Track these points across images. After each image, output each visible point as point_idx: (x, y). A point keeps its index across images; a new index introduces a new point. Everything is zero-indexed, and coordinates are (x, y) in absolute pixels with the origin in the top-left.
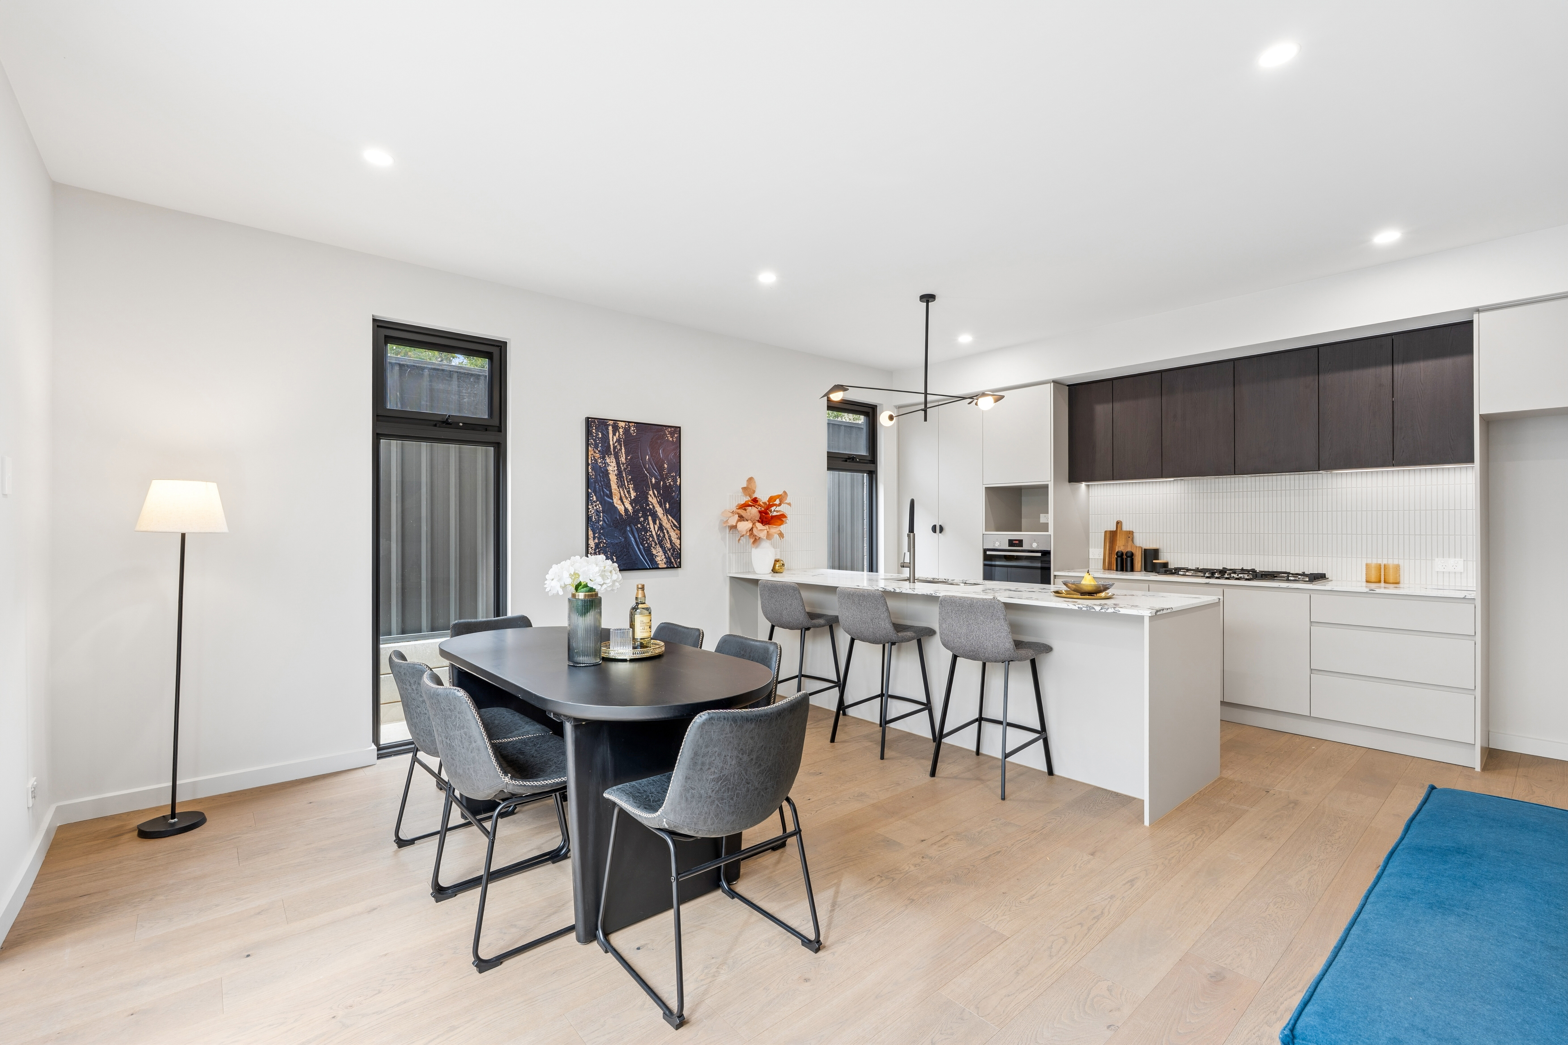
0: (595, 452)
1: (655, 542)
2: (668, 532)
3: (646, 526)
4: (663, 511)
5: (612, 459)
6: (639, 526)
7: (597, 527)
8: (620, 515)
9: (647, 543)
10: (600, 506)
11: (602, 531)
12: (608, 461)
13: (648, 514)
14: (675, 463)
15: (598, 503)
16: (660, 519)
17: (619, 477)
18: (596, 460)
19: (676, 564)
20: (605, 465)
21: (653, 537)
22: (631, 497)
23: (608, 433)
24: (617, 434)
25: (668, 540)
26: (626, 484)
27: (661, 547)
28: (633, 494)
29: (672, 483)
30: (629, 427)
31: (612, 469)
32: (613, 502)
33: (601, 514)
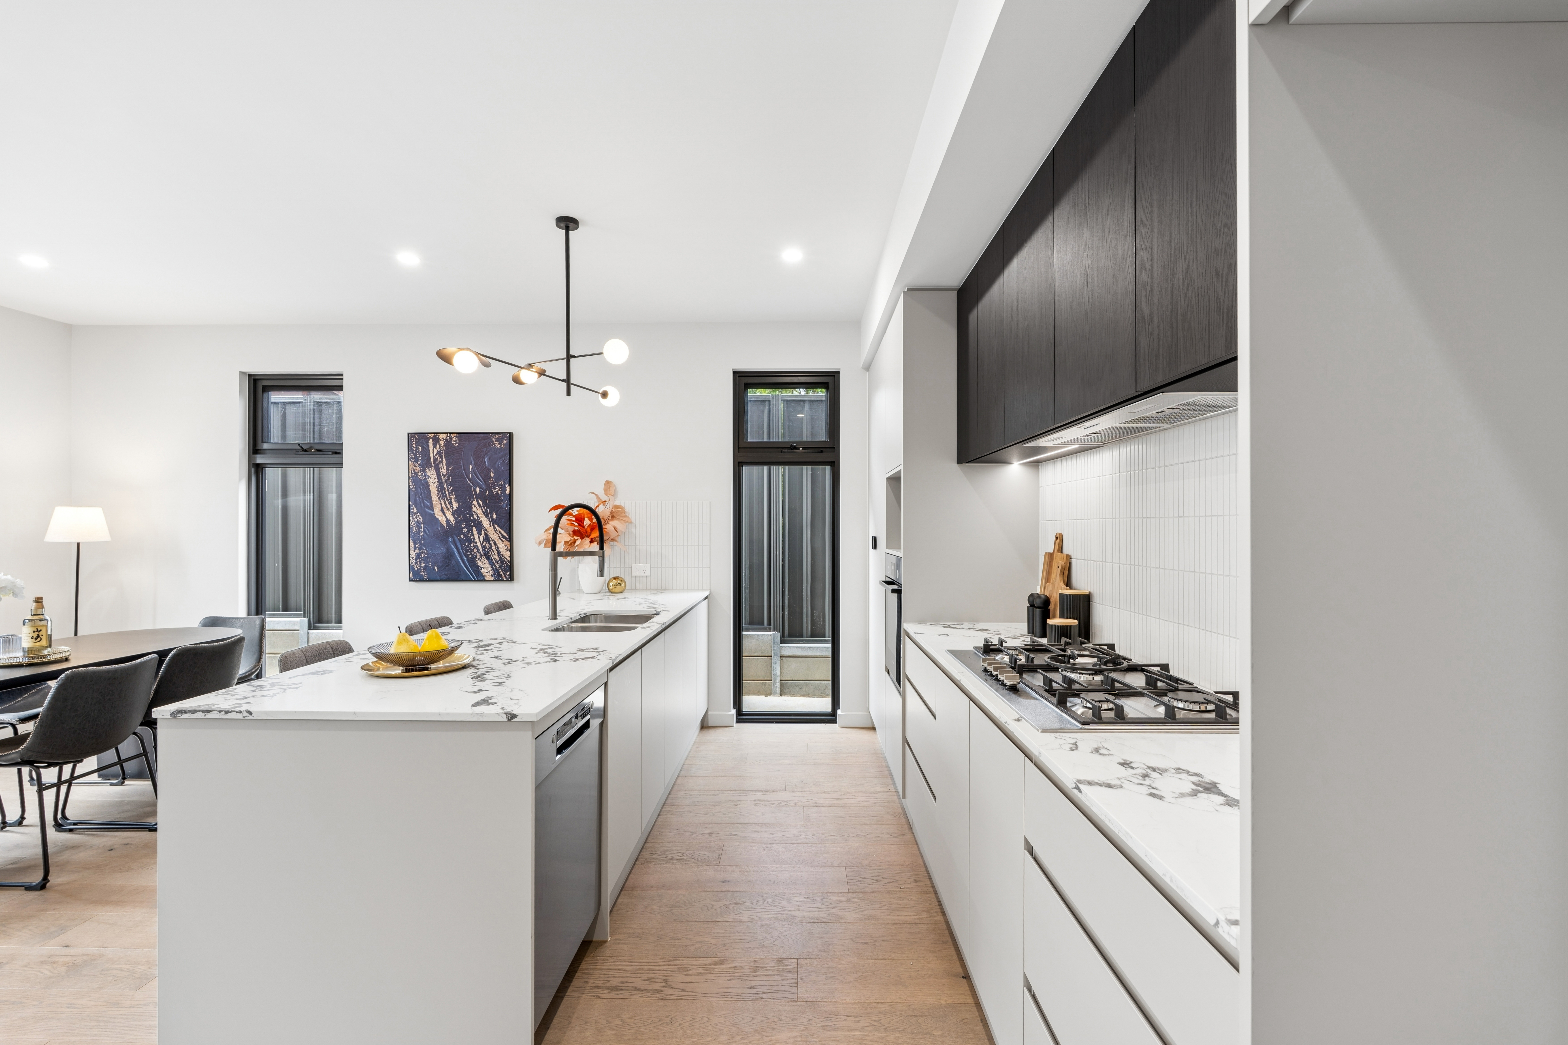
0: (415, 466)
1: (481, 554)
2: (495, 543)
3: (470, 537)
4: (490, 522)
5: (432, 471)
6: (462, 536)
7: (418, 538)
8: (442, 525)
9: (471, 554)
10: (420, 517)
11: (423, 542)
12: (428, 473)
13: (472, 524)
14: (503, 471)
15: (419, 514)
16: (486, 530)
17: (440, 489)
18: (416, 474)
19: (505, 577)
20: (425, 478)
21: (478, 548)
22: (453, 508)
23: (428, 446)
24: (438, 446)
25: (496, 552)
26: (448, 495)
27: (488, 558)
28: (455, 505)
29: (499, 492)
30: (451, 438)
31: (433, 480)
32: (434, 514)
33: (422, 525)
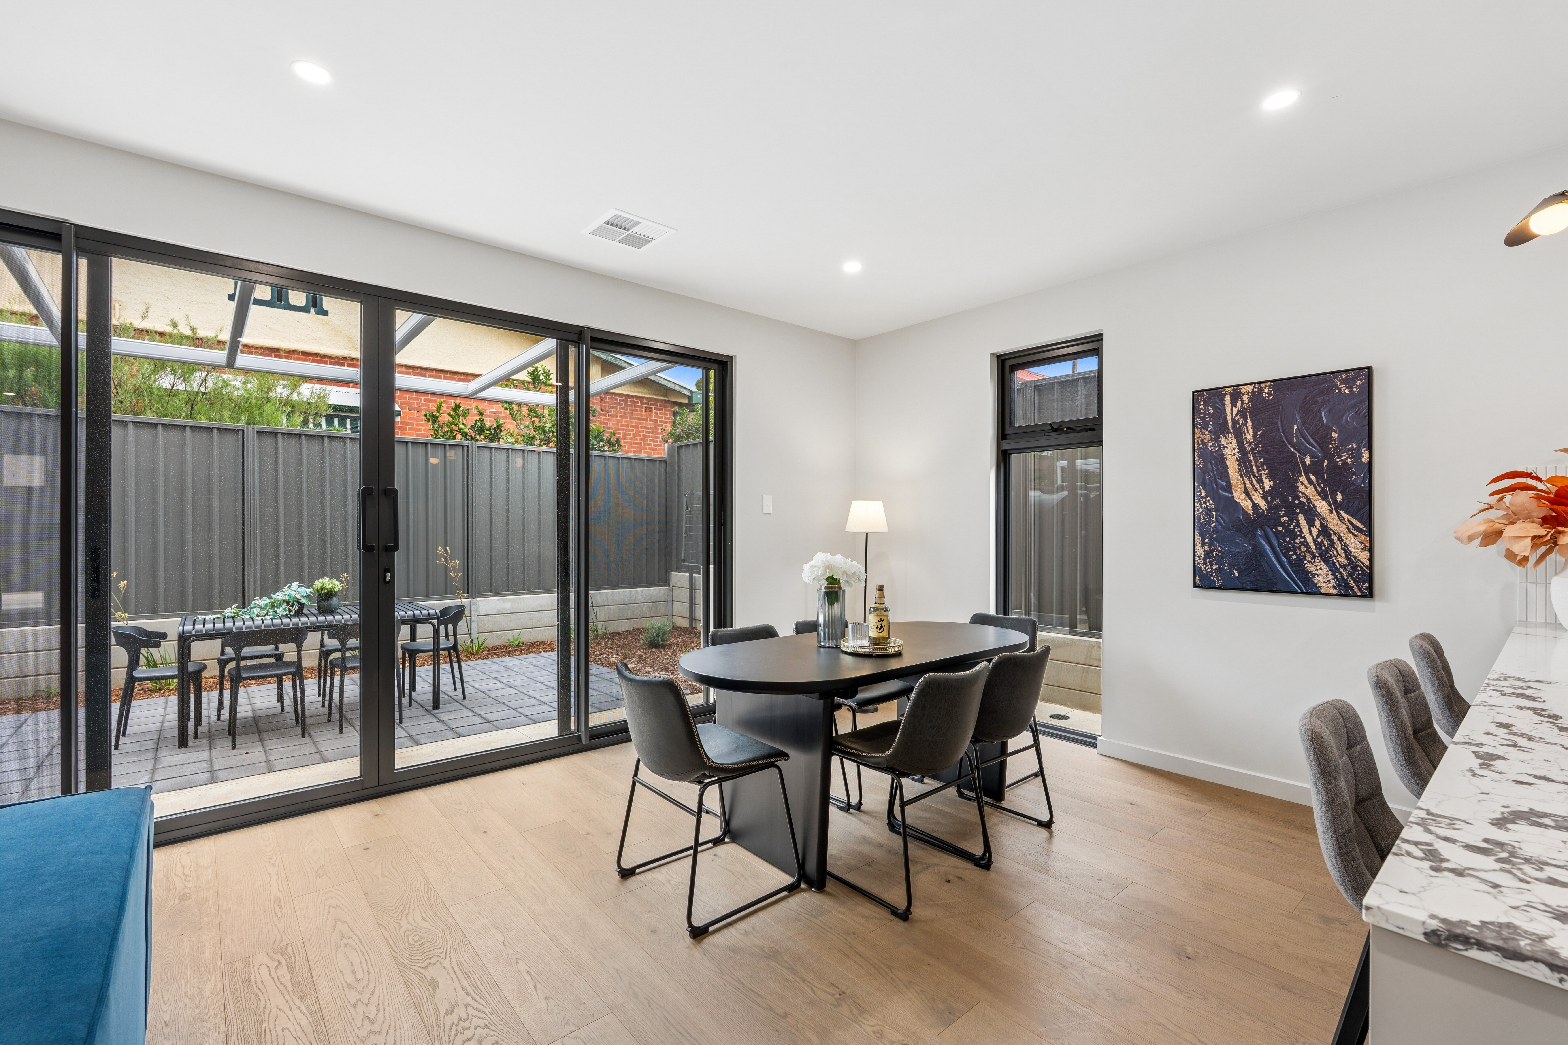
0: (1203, 434)
1: (1313, 554)
2: (1340, 539)
3: (1294, 528)
4: (1330, 506)
5: (1230, 439)
6: (1280, 528)
7: (1208, 531)
8: (1245, 513)
9: (1295, 553)
10: (1211, 502)
11: (1215, 536)
12: (1224, 441)
13: (1298, 511)
14: (1356, 427)
15: (1209, 498)
16: (1323, 519)
17: (1243, 462)
18: (1205, 444)
19: (1360, 590)
20: (1219, 449)
21: (1307, 545)
22: (1264, 488)
23: (1224, 405)
24: (1239, 403)
25: (1342, 553)
26: (1255, 470)
27: (1326, 561)
28: (1268, 484)
29: (1349, 460)
30: (1261, 389)
31: (1231, 451)
32: (1233, 497)
33: (1214, 513)
